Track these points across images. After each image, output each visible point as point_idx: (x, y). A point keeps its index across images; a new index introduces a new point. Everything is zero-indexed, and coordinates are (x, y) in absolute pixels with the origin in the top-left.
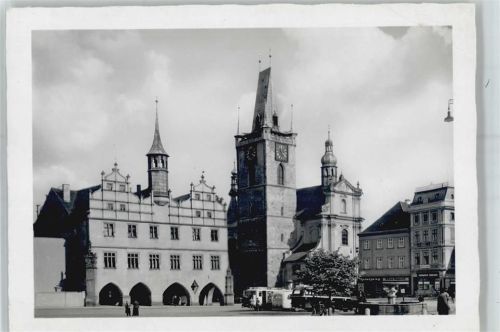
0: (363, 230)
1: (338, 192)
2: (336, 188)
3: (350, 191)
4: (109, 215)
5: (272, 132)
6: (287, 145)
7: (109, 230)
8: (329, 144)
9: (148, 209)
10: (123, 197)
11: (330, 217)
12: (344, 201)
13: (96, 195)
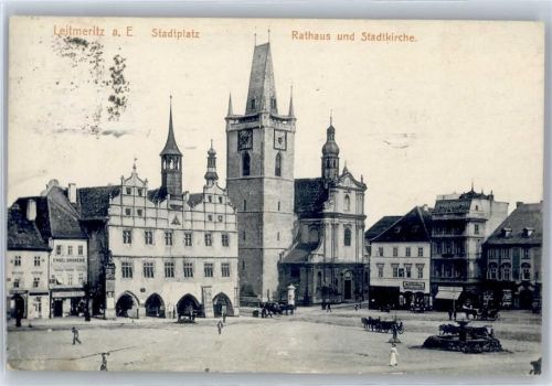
0: (366, 229)
1: (342, 188)
2: (340, 184)
3: (354, 186)
4: (128, 222)
5: (272, 118)
6: (286, 132)
7: (127, 237)
8: (331, 131)
9: (163, 214)
10: (140, 202)
11: (333, 215)
12: (347, 197)
13: (116, 200)
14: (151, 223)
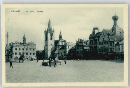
4: (16, 47)
7: (16, 49)
8: (60, 33)
9: (22, 46)
10: (18, 45)
11: (59, 46)
12: (62, 43)
13: (15, 44)
14: (20, 47)
